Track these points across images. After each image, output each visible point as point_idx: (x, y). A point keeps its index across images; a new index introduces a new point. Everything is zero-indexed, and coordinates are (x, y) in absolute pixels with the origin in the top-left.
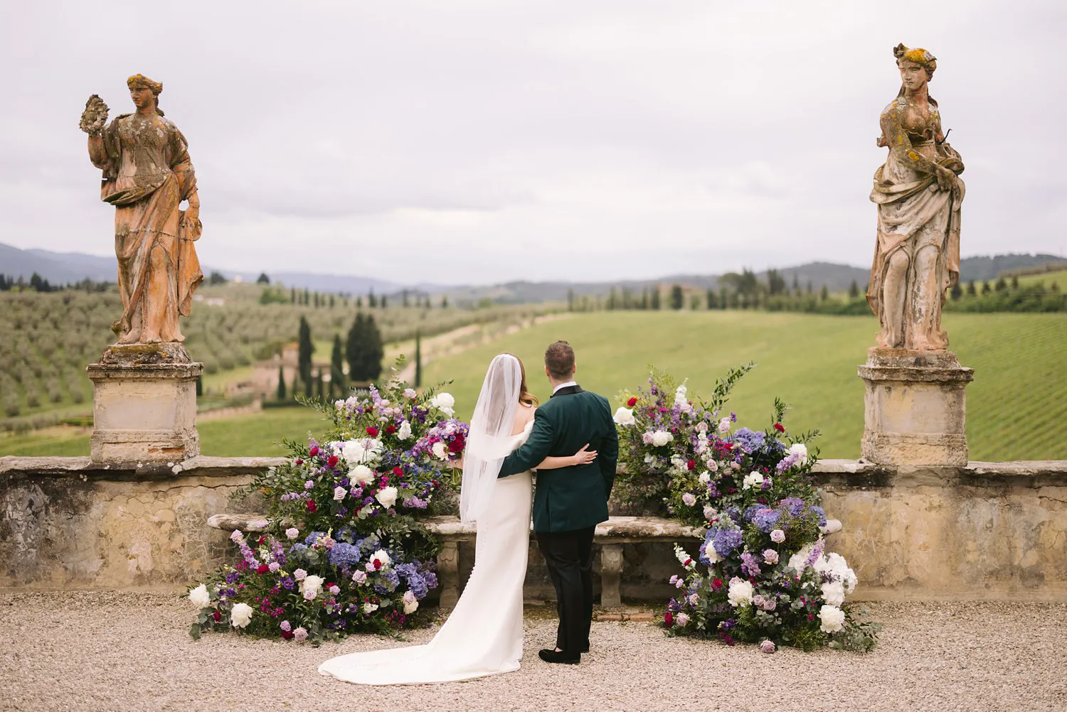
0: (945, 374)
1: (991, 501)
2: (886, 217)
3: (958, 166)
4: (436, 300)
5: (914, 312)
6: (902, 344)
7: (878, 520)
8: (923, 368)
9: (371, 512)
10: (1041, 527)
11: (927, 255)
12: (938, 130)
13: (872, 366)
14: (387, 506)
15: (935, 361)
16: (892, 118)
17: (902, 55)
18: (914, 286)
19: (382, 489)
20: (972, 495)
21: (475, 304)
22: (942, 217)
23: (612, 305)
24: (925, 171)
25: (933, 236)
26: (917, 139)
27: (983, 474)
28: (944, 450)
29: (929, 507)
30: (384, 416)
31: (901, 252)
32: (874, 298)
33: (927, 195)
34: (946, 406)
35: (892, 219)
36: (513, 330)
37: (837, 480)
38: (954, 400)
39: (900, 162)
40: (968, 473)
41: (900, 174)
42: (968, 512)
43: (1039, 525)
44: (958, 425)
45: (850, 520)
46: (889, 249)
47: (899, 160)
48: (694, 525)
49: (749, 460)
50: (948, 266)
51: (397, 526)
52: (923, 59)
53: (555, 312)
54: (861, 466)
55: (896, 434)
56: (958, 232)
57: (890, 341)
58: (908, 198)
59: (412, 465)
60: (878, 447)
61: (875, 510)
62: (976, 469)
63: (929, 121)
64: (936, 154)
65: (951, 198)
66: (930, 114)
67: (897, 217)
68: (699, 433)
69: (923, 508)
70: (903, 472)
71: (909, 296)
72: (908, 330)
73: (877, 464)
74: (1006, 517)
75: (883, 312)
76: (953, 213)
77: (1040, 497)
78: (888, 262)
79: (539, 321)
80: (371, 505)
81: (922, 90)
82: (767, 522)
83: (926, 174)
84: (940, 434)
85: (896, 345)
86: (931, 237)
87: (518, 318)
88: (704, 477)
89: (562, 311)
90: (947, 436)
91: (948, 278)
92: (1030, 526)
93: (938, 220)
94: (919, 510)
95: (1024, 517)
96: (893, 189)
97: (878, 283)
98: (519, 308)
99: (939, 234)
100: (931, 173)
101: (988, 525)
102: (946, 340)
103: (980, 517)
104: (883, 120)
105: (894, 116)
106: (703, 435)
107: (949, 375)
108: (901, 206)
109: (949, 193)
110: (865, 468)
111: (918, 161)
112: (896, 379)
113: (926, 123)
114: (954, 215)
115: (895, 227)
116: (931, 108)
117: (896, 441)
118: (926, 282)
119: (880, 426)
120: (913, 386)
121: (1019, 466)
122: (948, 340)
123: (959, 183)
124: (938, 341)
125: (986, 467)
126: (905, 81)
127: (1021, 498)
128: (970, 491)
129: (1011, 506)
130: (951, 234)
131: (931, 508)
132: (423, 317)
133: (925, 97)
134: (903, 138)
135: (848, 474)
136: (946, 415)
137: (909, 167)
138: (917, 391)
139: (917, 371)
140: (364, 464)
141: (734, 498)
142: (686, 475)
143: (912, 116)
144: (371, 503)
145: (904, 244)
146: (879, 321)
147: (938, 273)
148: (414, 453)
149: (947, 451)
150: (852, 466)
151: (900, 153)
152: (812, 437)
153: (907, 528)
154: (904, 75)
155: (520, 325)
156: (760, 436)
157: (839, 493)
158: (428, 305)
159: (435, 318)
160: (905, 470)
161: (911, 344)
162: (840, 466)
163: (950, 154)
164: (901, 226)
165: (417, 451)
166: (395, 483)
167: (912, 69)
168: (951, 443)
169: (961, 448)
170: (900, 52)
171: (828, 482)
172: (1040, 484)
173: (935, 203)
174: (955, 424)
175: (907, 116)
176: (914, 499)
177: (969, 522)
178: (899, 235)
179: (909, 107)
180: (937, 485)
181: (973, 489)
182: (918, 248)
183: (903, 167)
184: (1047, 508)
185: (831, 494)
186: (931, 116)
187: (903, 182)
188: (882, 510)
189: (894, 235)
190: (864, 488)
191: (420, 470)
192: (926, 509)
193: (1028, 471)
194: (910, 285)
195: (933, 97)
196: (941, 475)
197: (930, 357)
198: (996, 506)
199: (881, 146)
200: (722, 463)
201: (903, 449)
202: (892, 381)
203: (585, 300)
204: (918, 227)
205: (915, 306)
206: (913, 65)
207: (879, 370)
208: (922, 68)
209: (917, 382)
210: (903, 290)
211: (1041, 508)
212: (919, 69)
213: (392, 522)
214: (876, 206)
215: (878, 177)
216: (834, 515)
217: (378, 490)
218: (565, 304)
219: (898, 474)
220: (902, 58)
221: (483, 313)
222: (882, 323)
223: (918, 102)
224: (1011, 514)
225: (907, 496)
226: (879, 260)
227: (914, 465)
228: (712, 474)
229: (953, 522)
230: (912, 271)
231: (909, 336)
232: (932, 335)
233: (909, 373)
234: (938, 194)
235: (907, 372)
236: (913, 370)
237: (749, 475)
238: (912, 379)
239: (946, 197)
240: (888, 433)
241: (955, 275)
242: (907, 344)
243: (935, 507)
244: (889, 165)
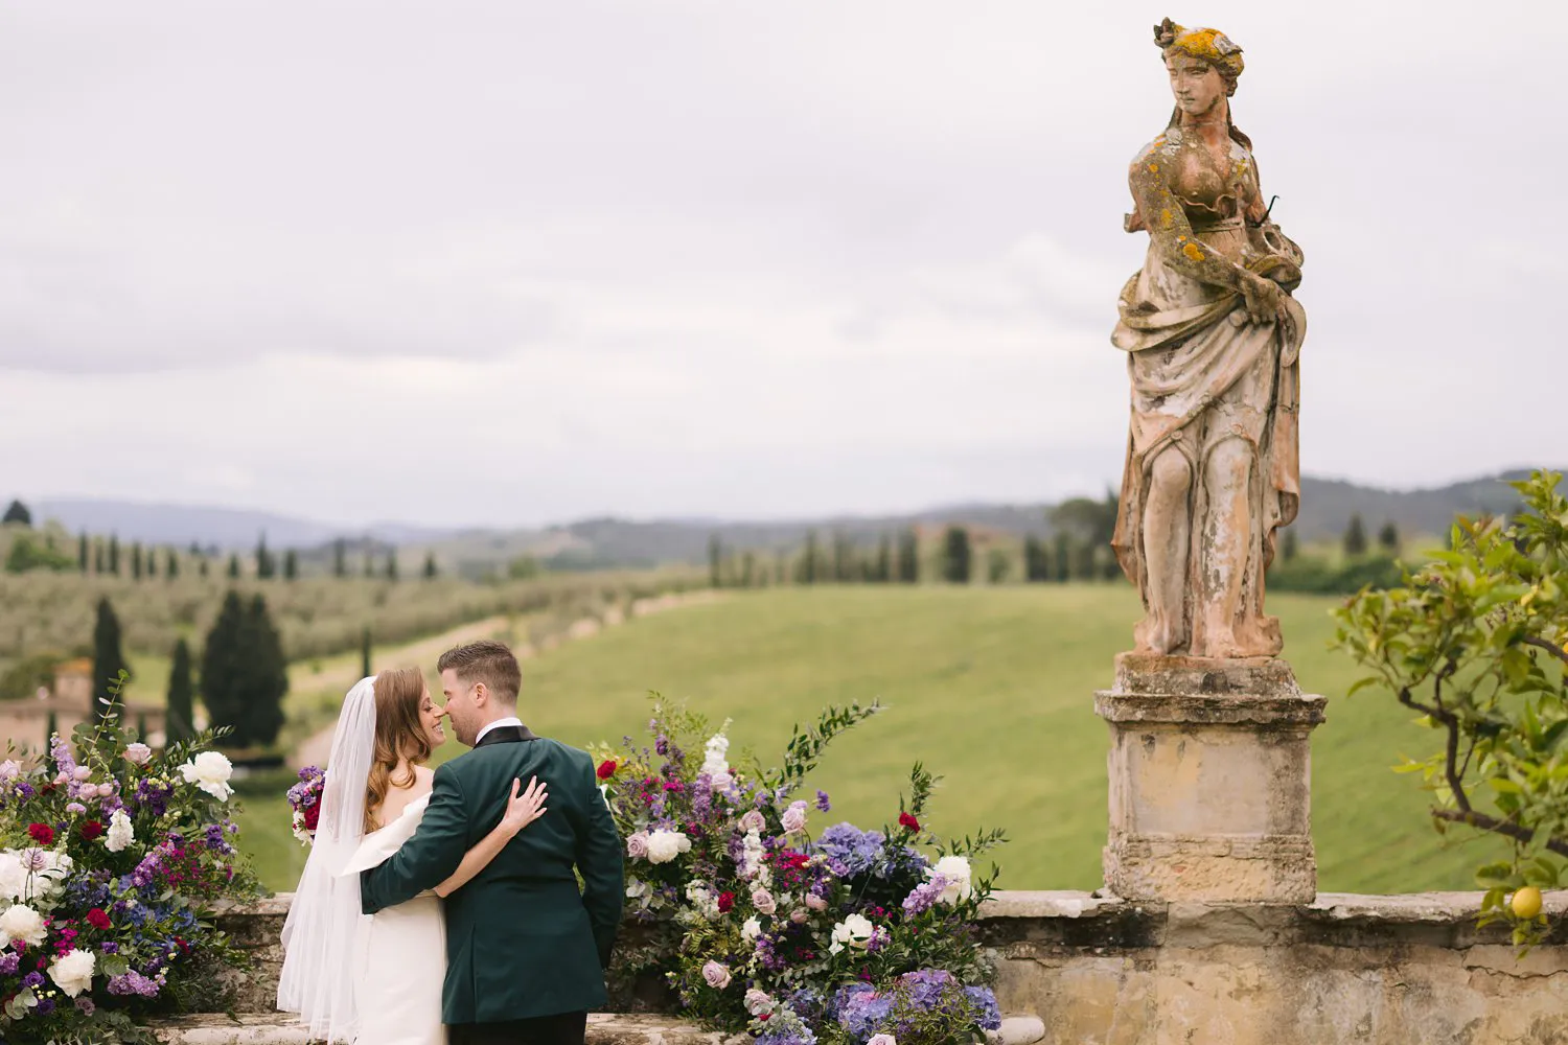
0: (1266, 708)
1: (1366, 975)
2: (1144, 379)
3: (1287, 272)
4: (410, 562)
5: (1206, 578)
6: (1187, 645)
7: (1128, 1017)
8: (1220, 696)
9: (34, 1002)
10: (1473, 1030)
11: (1228, 458)
12: (1251, 197)
13: (1118, 692)
14: (72, 992)
15: (1246, 680)
16: (1150, 172)
17: (1171, 42)
18: (1204, 522)
19: (61, 956)
20: (1326, 965)
21: (502, 572)
22: (1257, 379)
23: (810, 572)
24: (1217, 282)
25: (1242, 417)
26: (1204, 214)
27: (1347, 920)
28: (1266, 868)
29: (1237, 990)
30: (79, 800)
31: (1173, 452)
32: (1128, 549)
33: (1226, 332)
34: (1270, 776)
35: (1155, 383)
36: (584, 629)
37: (1042, 934)
38: (1287, 763)
39: (1168, 265)
40: (1317, 917)
41: (1170, 288)
42: (1319, 998)
43: (1467, 1028)
44: (1295, 814)
45: (1071, 1019)
46: (1149, 445)
47: (1166, 259)
48: (727, 1029)
49: (844, 890)
50: (1274, 482)
51: (92, 1034)
52: (1213, 51)
53: (679, 588)
54: (1093, 904)
55: (1165, 835)
56: (1294, 409)
57: (1159, 639)
58: (1186, 339)
59: (131, 904)
60: (1127, 862)
61: (1123, 997)
62: (1332, 909)
63: (1228, 178)
64: (1245, 248)
65: (1278, 339)
66: (1233, 164)
67: (1163, 378)
68: (747, 833)
69: (1223, 994)
70: (1180, 915)
71: (1196, 546)
72: (1195, 613)
73: (1127, 900)
74: (1398, 1011)
75: (1146, 576)
76: (1281, 371)
77: (1470, 968)
78: (1149, 474)
79: (643, 608)
80: (35, 991)
81: (1214, 115)
82: (867, 1019)
83: (1222, 289)
84: (1258, 835)
85: (1173, 648)
86: (1235, 420)
87: (596, 604)
88: (752, 927)
89: (697, 586)
90: (1272, 840)
91: (1276, 507)
92: (1449, 1029)
93: (1249, 385)
94: (1216, 996)
95: (1437, 1010)
96: (1155, 320)
97: (1134, 518)
98: (599, 579)
99: (1253, 414)
100: (1231, 288)
101: (1362, 1028)
102: (1276, 638)
103: (1344, 1012)
104: (1133, 176)
105: (1154, 169)
106: (753, 839)
107: (1274, 710)
108: (1171, 356)
109: (1272, 328)
110: (1099, 907)
111: (1203, 262)
112: (1164, 720)
113: (1224, 183)
114: (1285, 374)
115: (1160, 399)
116: (1236, 151)
117: (1166, 849)
118: (1228, 516)
119: (1132, 819)
120: (1199, 735)
121: (1426, 903)
122: (1281, 637)
123: (1293, 309)
124: (1259, 638)
125: (1355, 904)
126: (1179, 95)
127: (1430, 969)
128: (1324, 956)
129: (1407, 987)
130: (1279, 411)
131: (1240, 992)
132: (380, 600)
133: (1222, 128)
134: (1173, 213)
135: (1064, 920)
136: (1268, 796)
137: (1185, 275)
138: (1210, 744)
139: (1206, 701)
140: (27, 903)
141: (808, 970)
142: (715, 925)
143: (1193, 168)
144: (37, 986)
145: (1178, 435)
146: (1140, 597)
147: (1255, 496)
148: (138, 879)
149: (1271, 871)
150: (1073, 904)
151: (1166, 244)
152: (988, 843)
153: (1190, 1035)
154: (1176, 83)
155: (600, 619)
156: (873, 841)
157: (1046, 962)
158: (391, 572)
159: (406, 604)
160: (1185, 911)
161: (1203, 645)
162: (1048, 904)
163: (1278, 247)
164: (1172, 397)
165: (143, 875)
166: (93, 945)
167: (1190, 70)
168: (1280, 853)
169: (1301, 864)
170: (1166, 35)
171: (1022, 938)
172: (1470, 941)
173: (1244, 350)
174: (1289, 814)
175: (1183, 169)
176: (1206, 974)
177: (1321, 1021)
178: (1168, 416)
179: (1188, 149)
180: (1252, 943)
181: (1329, 951)
182: (1209, 444)
183: (1175, 276)
184: (1484, 992)
185: (1030, 964)
186: (1234, 170)
187: (1177, 307)
188: (1139, 996)
189: (1158, 417)
190: (1099, 951)
191: (150, 915)
192: (1230, 994)
193: (1442, 913)
194: (1197, 521)
195: (1242, 129)
196: (1259, 921)
197: (1235, 673)
198: (1377, 988)
199: (1132, 230)
200: (786, 898)
201: (1178, 867)
202: (1155, 723)
203: (749, 560)
204: (1206, 400)
205: (1206, 566)
206: (1192, 62)
207: (1128, 700)
208: (1212, 68)
209: (1209, 724)
210: (1182, 532)
211: (1470, 990)
212: (1205, 71)
213: (83, 1025)
214: (1125, 355)
215: (1129, 295)
216: (1036, 1008)
217: (53, 958)
218: (703, 572)
219: (1171, 920)
220: (1172, 47)
221: (517, 590)
222: (1145, 601)
223: (1206, 139)
224: (1408, 1006)
225: (1188, 967)
226: (1133, 468)
227: (1204, 900)
228: (765, 921)
229: (1288, 1021)
230: (1200, 492)
231: (1198, 628)
232: (1246, 625)
233: (1191, 706)
234: (1248, 330)
235: (1185, 704)
236: (1197, 700)
237: (843, 923)
238: (1196, 720)
239: (1264, 337)
240: (1149, 834)
241: (1290, 503)
242: (1194, 646)
243: (1249, 991)
244: (1149, 271)
